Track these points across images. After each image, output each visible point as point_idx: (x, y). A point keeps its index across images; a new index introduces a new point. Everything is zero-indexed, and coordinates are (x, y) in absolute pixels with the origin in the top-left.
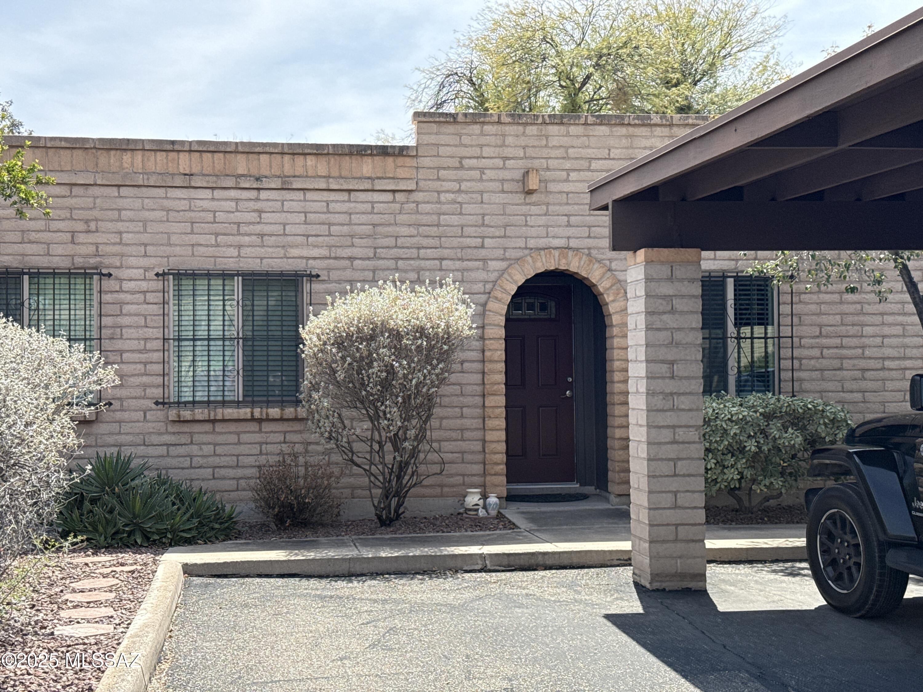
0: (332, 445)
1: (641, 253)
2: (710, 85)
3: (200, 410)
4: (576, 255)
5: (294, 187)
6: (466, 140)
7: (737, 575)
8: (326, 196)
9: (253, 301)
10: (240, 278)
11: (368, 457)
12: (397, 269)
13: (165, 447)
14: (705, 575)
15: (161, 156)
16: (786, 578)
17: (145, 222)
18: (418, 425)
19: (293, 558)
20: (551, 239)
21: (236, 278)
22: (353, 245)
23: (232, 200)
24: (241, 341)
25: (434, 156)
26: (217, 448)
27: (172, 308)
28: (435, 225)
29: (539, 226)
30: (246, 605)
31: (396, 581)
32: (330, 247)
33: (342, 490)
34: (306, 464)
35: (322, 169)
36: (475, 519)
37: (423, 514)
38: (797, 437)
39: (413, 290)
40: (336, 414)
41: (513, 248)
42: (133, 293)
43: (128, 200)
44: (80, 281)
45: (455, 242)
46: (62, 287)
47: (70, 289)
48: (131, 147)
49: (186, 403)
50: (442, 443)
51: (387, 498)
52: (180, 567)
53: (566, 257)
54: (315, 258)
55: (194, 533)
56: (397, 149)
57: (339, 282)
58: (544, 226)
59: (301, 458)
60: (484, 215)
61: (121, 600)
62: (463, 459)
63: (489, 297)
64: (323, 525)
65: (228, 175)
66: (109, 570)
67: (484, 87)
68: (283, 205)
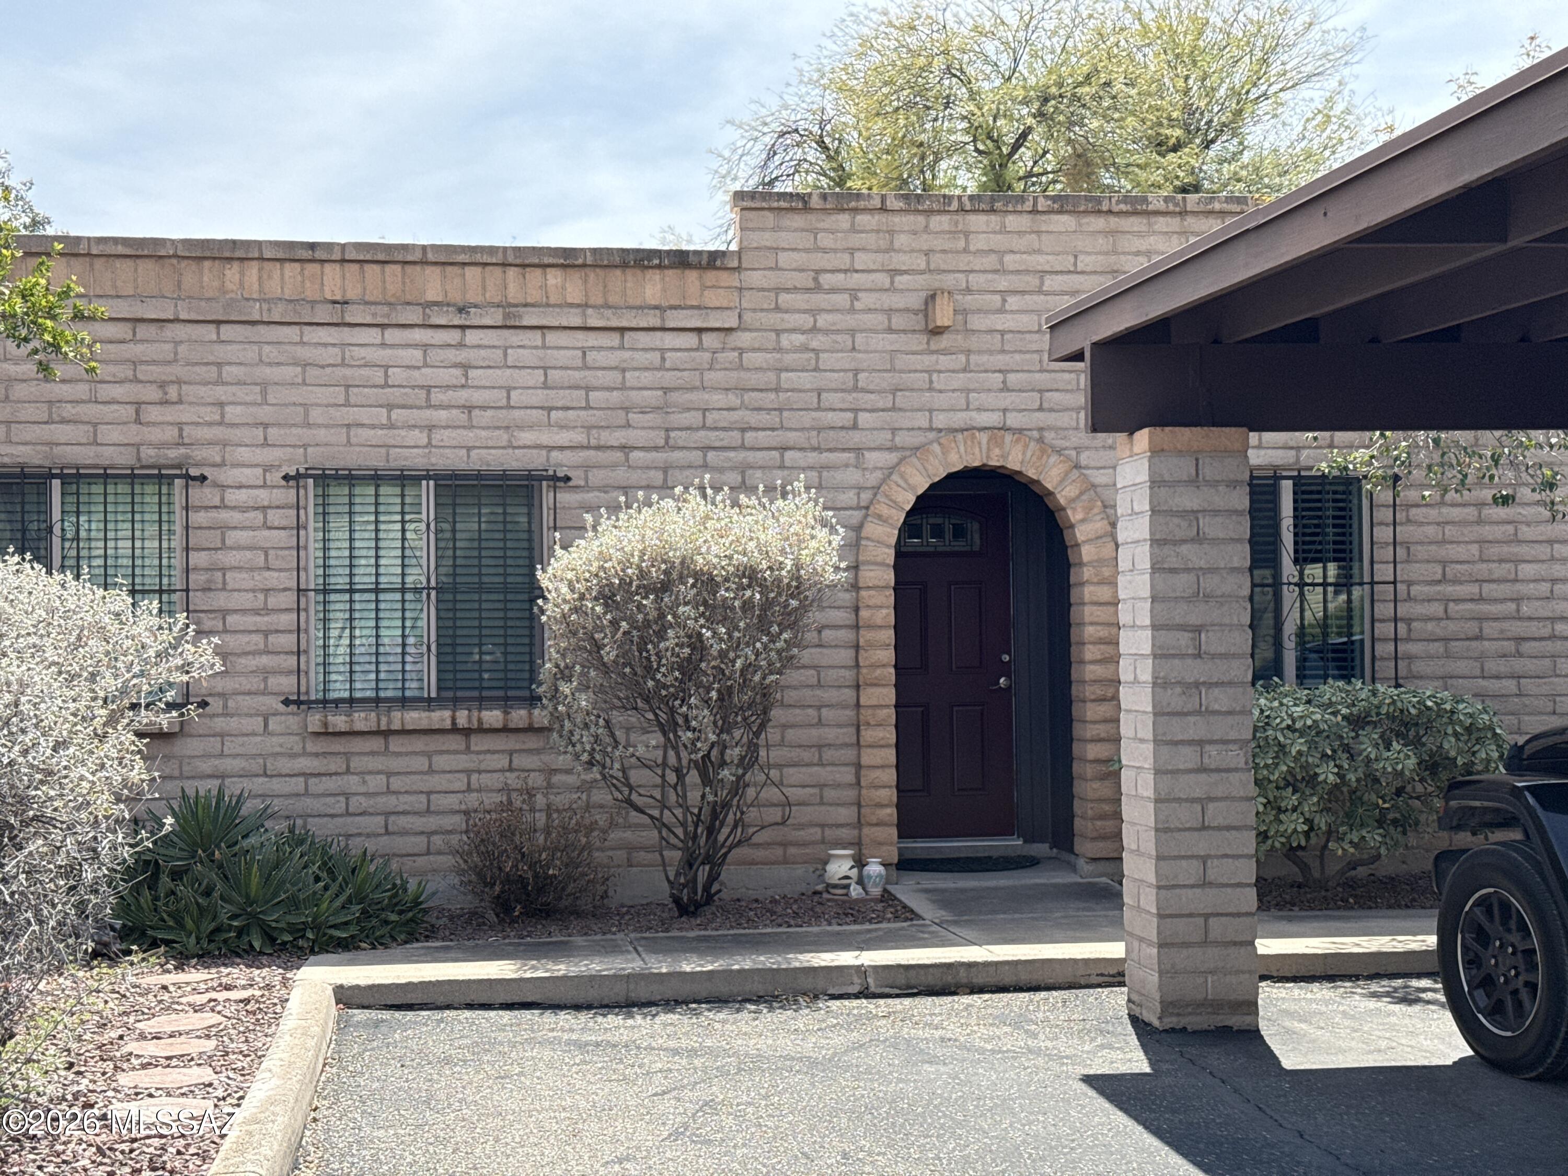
0: (595, 774)
1: (1143, 437)
2: (1232, 149)
3: (363, 715)
4: (1018, 440)
5: (525, 323)
6: (825, 240)
7: (1311, 1001)
8: (581, 339)
9: (455, 522)
10: (432, 483)
11: (657, 794)
12: (705, 466)
13: (302, 779)
14: (1256, 1004)
15: (291, 270)
16: (1397, 1008)
17: (264, 386)
18: (745, 739)
19: (528, 975)
20: (974, 414)
21: (424, 483)
22: (628, 425)
23: (415, 346)
24: (433, 594)
25: (771, 269)
26: (392, 780)
27: (313, 536)
28: (771, 390)
29: (954, 391)
30: (448, 1061)
31: (711, 1015)
32: (589, 428)
33: (610, 853)
34: (549, 808)
35: (574, 292)
36: (844, 902)
37: (753, 894)
38: (1408, 757)
39: (735, 504)
40: (601, 722)
41: (908, 429)
42: (244, 509)
43: (235, 347)
44: (150, 489)
45: (807, 419)
46: (120, 499)
47: (133, 503)
48: (239, 254)
49: (337, 702)
50: (785, 770)
51: (691, 866)
52: (330, 992)
53: (1001, 445)
54: (562, 448)
55: (353, 930)
56: (705, 257)
57: (604, 489)
58: (961, 390)
59: (539, 796)
60: (856, 372)
61: (227, 1054)
62: (822, 797)
63: (866, 516)
64: (578, 914)
65: (408, 303)
66: (204, 998)
67: (844, 153)
68: (505, 355)
